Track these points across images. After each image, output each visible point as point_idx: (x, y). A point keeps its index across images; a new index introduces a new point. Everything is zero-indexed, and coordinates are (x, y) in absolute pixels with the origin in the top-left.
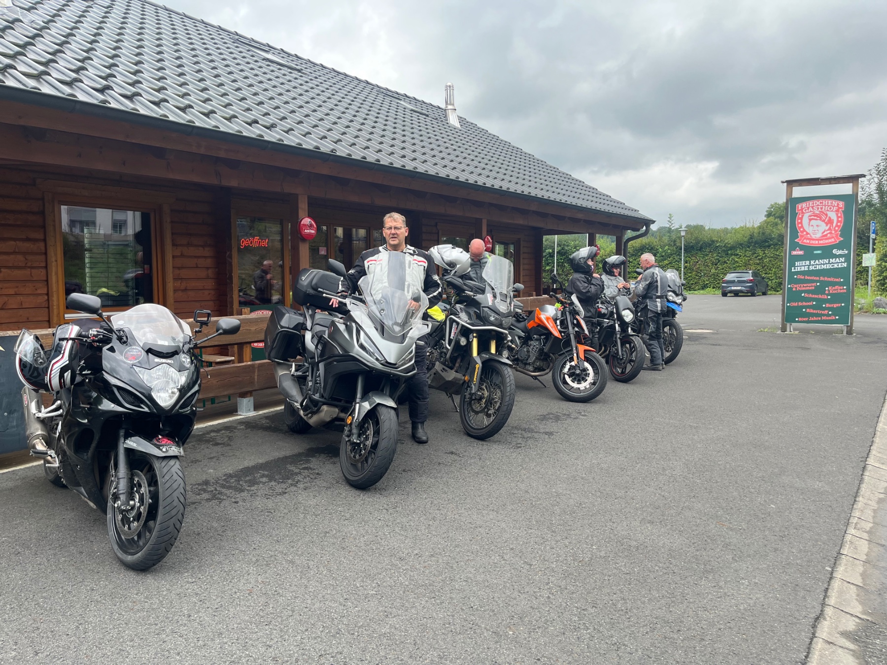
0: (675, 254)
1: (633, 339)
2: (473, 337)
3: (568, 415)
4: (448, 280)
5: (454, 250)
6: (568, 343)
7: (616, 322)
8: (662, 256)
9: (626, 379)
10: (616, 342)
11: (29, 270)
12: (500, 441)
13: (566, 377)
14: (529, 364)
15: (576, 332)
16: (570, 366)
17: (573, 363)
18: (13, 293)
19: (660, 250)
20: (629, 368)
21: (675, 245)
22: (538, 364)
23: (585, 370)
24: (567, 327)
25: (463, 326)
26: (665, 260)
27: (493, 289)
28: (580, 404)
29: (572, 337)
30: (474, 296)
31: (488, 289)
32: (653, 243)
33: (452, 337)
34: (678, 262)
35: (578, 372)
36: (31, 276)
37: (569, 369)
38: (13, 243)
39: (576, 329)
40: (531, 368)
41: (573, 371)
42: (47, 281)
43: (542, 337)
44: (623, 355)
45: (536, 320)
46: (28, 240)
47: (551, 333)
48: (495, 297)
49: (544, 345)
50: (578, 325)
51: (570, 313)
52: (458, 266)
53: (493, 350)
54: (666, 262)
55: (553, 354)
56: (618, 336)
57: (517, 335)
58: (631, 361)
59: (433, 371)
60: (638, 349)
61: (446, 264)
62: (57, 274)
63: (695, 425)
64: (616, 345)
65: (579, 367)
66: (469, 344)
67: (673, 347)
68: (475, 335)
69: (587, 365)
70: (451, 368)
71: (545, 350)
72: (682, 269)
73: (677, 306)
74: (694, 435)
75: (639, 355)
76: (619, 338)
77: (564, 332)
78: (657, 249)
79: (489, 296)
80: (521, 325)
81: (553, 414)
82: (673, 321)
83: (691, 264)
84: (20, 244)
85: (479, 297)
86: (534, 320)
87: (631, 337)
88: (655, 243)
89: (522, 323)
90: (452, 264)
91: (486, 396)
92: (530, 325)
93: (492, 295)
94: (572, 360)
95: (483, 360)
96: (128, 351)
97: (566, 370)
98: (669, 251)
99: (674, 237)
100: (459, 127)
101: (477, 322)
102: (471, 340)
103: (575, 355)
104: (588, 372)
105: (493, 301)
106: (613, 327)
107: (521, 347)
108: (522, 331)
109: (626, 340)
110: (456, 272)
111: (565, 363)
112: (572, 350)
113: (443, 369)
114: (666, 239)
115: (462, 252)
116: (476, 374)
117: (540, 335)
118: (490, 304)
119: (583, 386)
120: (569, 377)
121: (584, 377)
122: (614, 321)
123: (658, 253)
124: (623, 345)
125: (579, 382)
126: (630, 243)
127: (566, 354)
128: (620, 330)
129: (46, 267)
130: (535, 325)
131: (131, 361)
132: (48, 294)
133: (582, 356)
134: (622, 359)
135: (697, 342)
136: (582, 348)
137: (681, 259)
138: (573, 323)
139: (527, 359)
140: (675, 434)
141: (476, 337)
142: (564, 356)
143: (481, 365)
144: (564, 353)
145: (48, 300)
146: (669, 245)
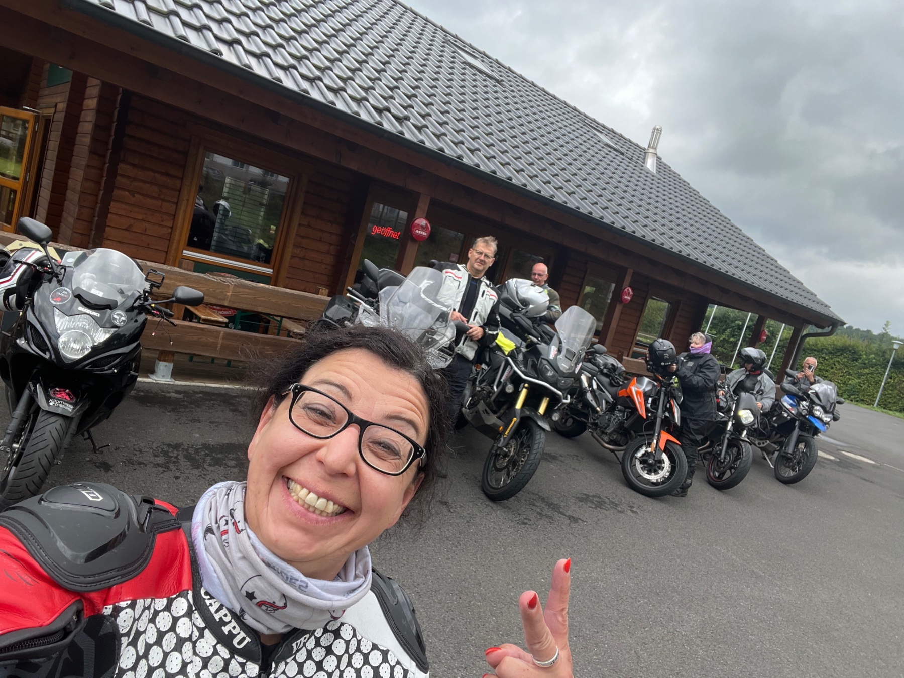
0: (880, 365)
1: (743, 445)
2: (524, 387)
3: (616, 505)
4: (516, 318)
5: (532, 287)
6: (651, 426)
7: (731, 419)
8: (865, 364)
9: (721, 485)
10: (723, 442)
11: (160, 201)
12: (510, 508)
13: (638, 462)
14: (606, 434)
15: (666, 416)
16: (646, 451)
17: (649, 450)
18: (140, 218)
19: (864, 356)
20: (728, 474)
21: (883, 356)
22: (615, 437)
23: (661, 461)
24: (657, 409)
25: (515, 372)
26: (867, 368)
27: (561, 342)
28: (642, 497)
29: (659, 421)
30: (538, 344)
31: (555, 340)
32: (857, 347)
33: (502, 380)
34: (882, 375)
35: (651, 461)
36: (161, 208)
37: (643, 455)
38: (152, 174)
39: (667, 414)
40: (606, 439)
41: (647, 458)
42: (175, 216)
43: (627, 410)
44: (725, 458)
45: (628, 390)
46: (167, 174)
47: (636, 409)
48: (560, 350)
49: (626, 420)
50: (671, 411)
51: (666, 395)
52: (531, 306)
53: (542, 410)
54: (867, 371)
55: (635, 432)
56: (727, 436)
57: (605, 400)
58: (731, 468)
59: (475, 409)
60: (744, 459)
61: (519, 301)
62: (185, 212)
63: (761, 573)
64: (721, 445)
65: (654, 456)
66: (516, 393)
67: (801, 468)
68: (526, 385)
69: (665, 457)
70: (495, 412)
71: (625, 426)
72: (883, 384)
73: (821, 424)
74: (747, 587)
75: (742, 465)
76: (728, 439)
77: (652, 413)
78: (861, 355)
79: (554, 349)
80: (613, 389)
81: (599, 497)
82: (810, 439)
83: (896, 381)
84: (157, 176)
85: (542, 346)
86: (627, 389)
87: (741, 442)
88: (860, 348)
89: (615, 388)
90: (525, 303)
91: (511, 454)
92: (622, 393)
93: (556, 349)
94: (649, 445)
95: (523, 415)
96: (58, 291)
97: (639, 454)
98: (874, 360)
99: (885, 346)
100: (655, 172)
101: (532, 373)
102: (520, 390)
103: (655, 441)
104: (663, 465)
105: (556, 355)
106: (726, 423)
107: (604, 413)
108: (612, 397)
109: (734, 443)
110: (527, 312)
111: (641, 447)
112: (653, 435)
113: (486, 410)
114: (875, 346)
115: (540, 293)
116: (510, 428)
117: (626, 408)
118: (552, 357)
119: (653, 478)
120: (641, 463)
121: (657, 469)
122: (730, 418)
123: (861, 358)
124: (729, 446)
125: (649, 473)
126: (807, 339)
127: (646, 437)
128: (732, 430)
129: (177, 204)
130: (626, 395)
131: (55, 301)
132: (172, 228)
133: (662, 445)
134: (722, 463)
135: (846, 470)
136: (665, 437)
137: (885, 373)
138: (665, 406)
139: (605, 428)
140: (725, 576)
141: (526, 388)
142: (643, 438)
143: (519, 420)
144: (643, 436)
145: (171, 233)
146: (877, 354)
